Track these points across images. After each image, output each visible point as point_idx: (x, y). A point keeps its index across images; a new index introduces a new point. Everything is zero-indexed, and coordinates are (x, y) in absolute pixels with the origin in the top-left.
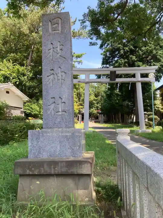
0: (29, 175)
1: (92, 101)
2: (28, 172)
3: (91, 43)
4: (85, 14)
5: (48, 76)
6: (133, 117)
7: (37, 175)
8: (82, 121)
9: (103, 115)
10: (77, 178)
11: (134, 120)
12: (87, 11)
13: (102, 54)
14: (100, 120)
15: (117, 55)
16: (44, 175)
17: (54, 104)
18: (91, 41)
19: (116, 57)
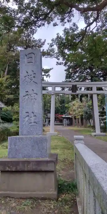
0: (8, 171)
1: (58, 107)
2: (7, 169)
3: (57, 63)
4: (53, 39)
5: (24, 96)
6: (90, 121)
7: (14, 171)
8: (49, 123)
9: (66, 119)
10: (44, 174)
11: (92, 125)
12: (55, 37)
13: (65, 70)
14: (64, 124)
15: (78, 71)
16: (19, 171)
17: (28, 117)
18: (58, 61)
19: (78, 73)
